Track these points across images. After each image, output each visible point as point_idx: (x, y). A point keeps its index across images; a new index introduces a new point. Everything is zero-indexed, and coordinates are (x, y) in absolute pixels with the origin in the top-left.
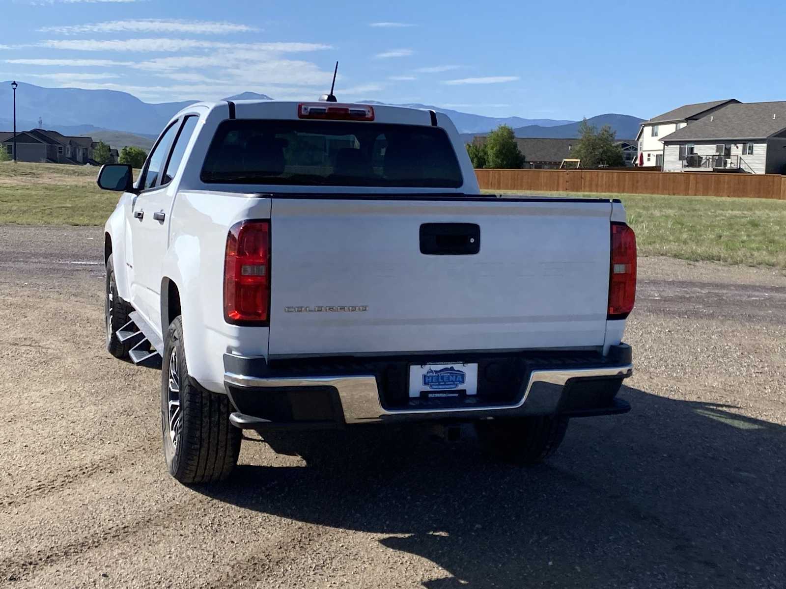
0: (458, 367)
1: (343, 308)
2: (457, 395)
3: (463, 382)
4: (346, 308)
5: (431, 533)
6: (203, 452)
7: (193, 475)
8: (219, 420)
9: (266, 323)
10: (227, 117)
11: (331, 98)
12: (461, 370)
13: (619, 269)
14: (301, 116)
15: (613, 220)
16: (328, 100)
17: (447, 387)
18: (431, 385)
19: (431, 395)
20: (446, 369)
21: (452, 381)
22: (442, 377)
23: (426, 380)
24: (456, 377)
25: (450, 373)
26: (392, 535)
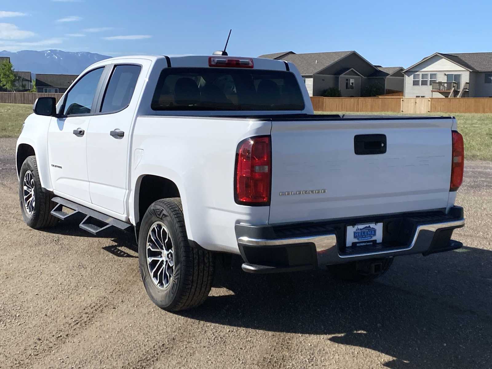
0: (372, 225)
1: (312, 192)
2: (372, 243)
3: (375, 235)
4: (314, 192)
5: (355, 332)
6: (193, 290)
7: (183, 305)
8: (204, 267)
9: (268, 204)
10: (166, 66)
11: (225, 53)
12: (374, 227)
13: (457, 159)
14: (210, 65)
15: (453, 130)
16: (222, 55)
17: (366, 238)
18: (358, 238)
19: (358, 245)
20: (366, 227)
21: (369, 235)
22: (364, 232)
23: (356, 235)
24: (371, 232)
25: (368, 230)
26: (333, 335)
